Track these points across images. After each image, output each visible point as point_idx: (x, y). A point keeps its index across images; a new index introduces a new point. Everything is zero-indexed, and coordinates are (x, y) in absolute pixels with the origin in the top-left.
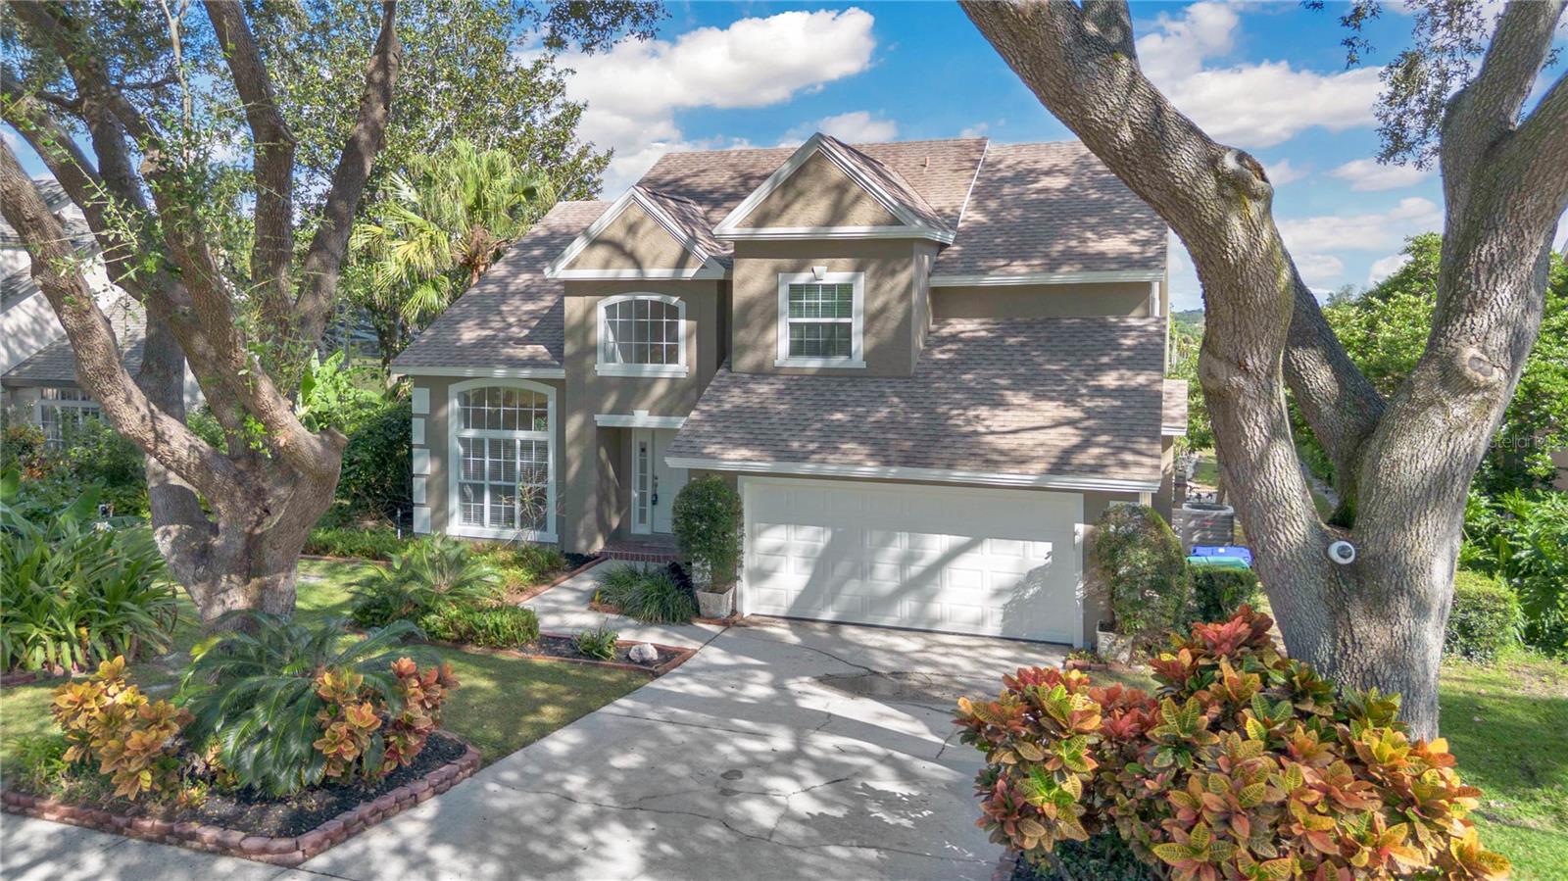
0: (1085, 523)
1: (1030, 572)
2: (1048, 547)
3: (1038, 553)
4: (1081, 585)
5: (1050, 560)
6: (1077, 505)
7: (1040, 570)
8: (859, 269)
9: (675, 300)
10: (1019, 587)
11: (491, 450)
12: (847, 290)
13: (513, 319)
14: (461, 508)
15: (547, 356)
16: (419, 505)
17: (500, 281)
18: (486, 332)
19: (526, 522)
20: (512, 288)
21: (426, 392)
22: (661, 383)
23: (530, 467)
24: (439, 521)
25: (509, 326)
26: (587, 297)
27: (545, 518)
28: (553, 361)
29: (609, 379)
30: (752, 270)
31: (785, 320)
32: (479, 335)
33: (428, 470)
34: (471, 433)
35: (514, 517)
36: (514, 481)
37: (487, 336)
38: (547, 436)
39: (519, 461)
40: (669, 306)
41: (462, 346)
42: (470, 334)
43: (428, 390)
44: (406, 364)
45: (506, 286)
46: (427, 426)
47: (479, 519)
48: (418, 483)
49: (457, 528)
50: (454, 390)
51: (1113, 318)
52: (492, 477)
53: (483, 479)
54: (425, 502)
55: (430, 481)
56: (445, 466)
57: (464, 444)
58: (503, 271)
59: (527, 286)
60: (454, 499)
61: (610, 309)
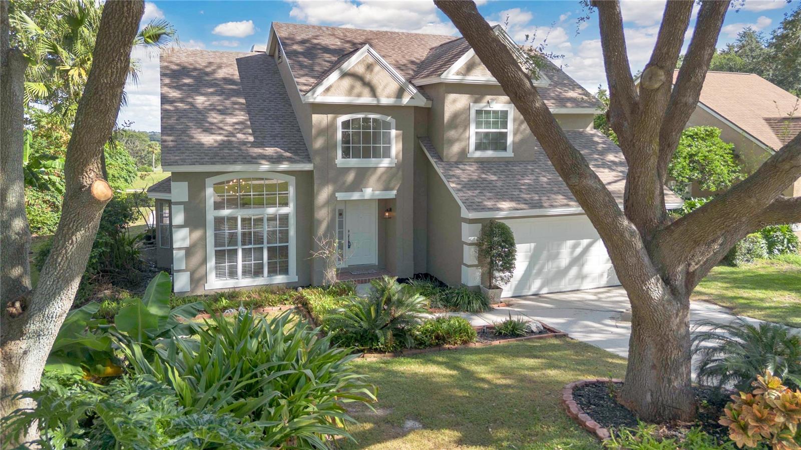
8: (511, 102)
9: (389, 119)
11: (242, 225)
12: (505, 114)
13: (229, 128)
14: (216, 268)
15: (288, 154)
16: (179, 271)
17: (182, 100)
18: (219, 138)
19: (273, 271)
20: (200, 106)
21: (185, 185)
22: (379, 172)
23: (274, 232)
24: (197, 280)
25: (232, 134)
26: (329, 115)
27: (288, 266)
28: (296, 158)
29: (347, 170)
30: (454, 101)
31: (473, 129)
32: (216, 141)
33: (187, 244)
34: (226, 212)
35: (263, 268)
36: (262, 243)
37: (224, 141)
38: (289, 210)
39: (266, 229)
40: (384, 122)
41: (211, 148)
42: (208, 140)
43: (187, 183)
44: (175, 163)
45: (192, 104)
46: (186, 210)
47: (233, 274)
48: (178, 255)
49: (215, 283)
50: (210, 181)
51: (581, 130)
52: (244, 243)
53: (236, 245)
54: (184, 268)
55: (189, 252)
56: (204, 238)
57: (219, 221)
58: (174, 94)
59: (211, 105)
60: (211, 263)
61: (346, 124)
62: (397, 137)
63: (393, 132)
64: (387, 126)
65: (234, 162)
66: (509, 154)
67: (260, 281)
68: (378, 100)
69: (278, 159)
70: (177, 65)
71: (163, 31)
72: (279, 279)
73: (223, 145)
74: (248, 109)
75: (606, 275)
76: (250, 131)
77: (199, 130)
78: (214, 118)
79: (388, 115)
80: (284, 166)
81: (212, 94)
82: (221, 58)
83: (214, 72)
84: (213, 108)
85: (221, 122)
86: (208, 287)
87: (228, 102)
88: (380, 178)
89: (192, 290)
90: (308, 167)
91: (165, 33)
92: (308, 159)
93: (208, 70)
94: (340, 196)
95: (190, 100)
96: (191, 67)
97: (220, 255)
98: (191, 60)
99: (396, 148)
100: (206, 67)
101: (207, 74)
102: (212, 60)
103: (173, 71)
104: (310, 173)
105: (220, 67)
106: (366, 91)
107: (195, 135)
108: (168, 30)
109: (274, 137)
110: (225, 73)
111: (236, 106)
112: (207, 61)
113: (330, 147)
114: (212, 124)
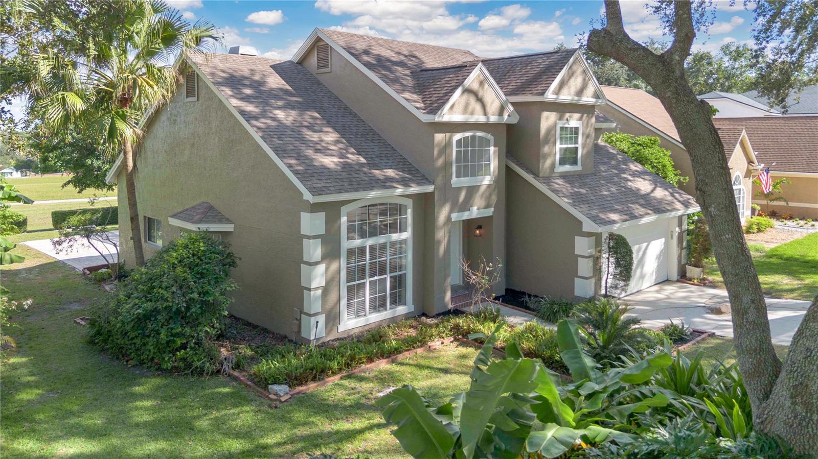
2: (663, 240)
5: (664, 245)
6: (676, 220)
7: (662, 250)
11: (370, 255)
12: (577, 129)
14: (348, 305)
16: (316, 314)
19: (394, 303)
21: (322, 216)
22: (483, 189)
23: (395, 260)
26: (447, 134)
27: (405, 296)
29: (459, 189)
30: (547, 118)
31: (558, 146)
33: (324, 281)
34: (356, 243)
35: (385, 301)
36: (386, 274)
38: (407, 235)
39: (389, 257)
40: (486, 139)
43: (324, 213)
44: (323, 192)
46: (324, 243)
47: (362, 311)
48: (315, 296)
49: (346, 323)
50: (346, 210)
52: (371, 276)
53: (364, 278)
54: (320, 311)
55: (325, 290)
56: (338, 273)
57: (352, 253)
60: (344, 300)
61: (459, 142)
63: (492, 149)
64: (488, 144)
65: (372, 188)
66: (579, 168)
67: (383, 315)
68: (488, 118)
72: (401, 310)
79: (490, 133)
80: (413, 189)
86: (341, 328)
88: (482, 196)
89: (327, 334)
90: (430, 188)
94: (454, 217)
97: (351, 291)
99: (494, 165)
104: (431, 194)
106: (478, 107)
113: (447, 165)
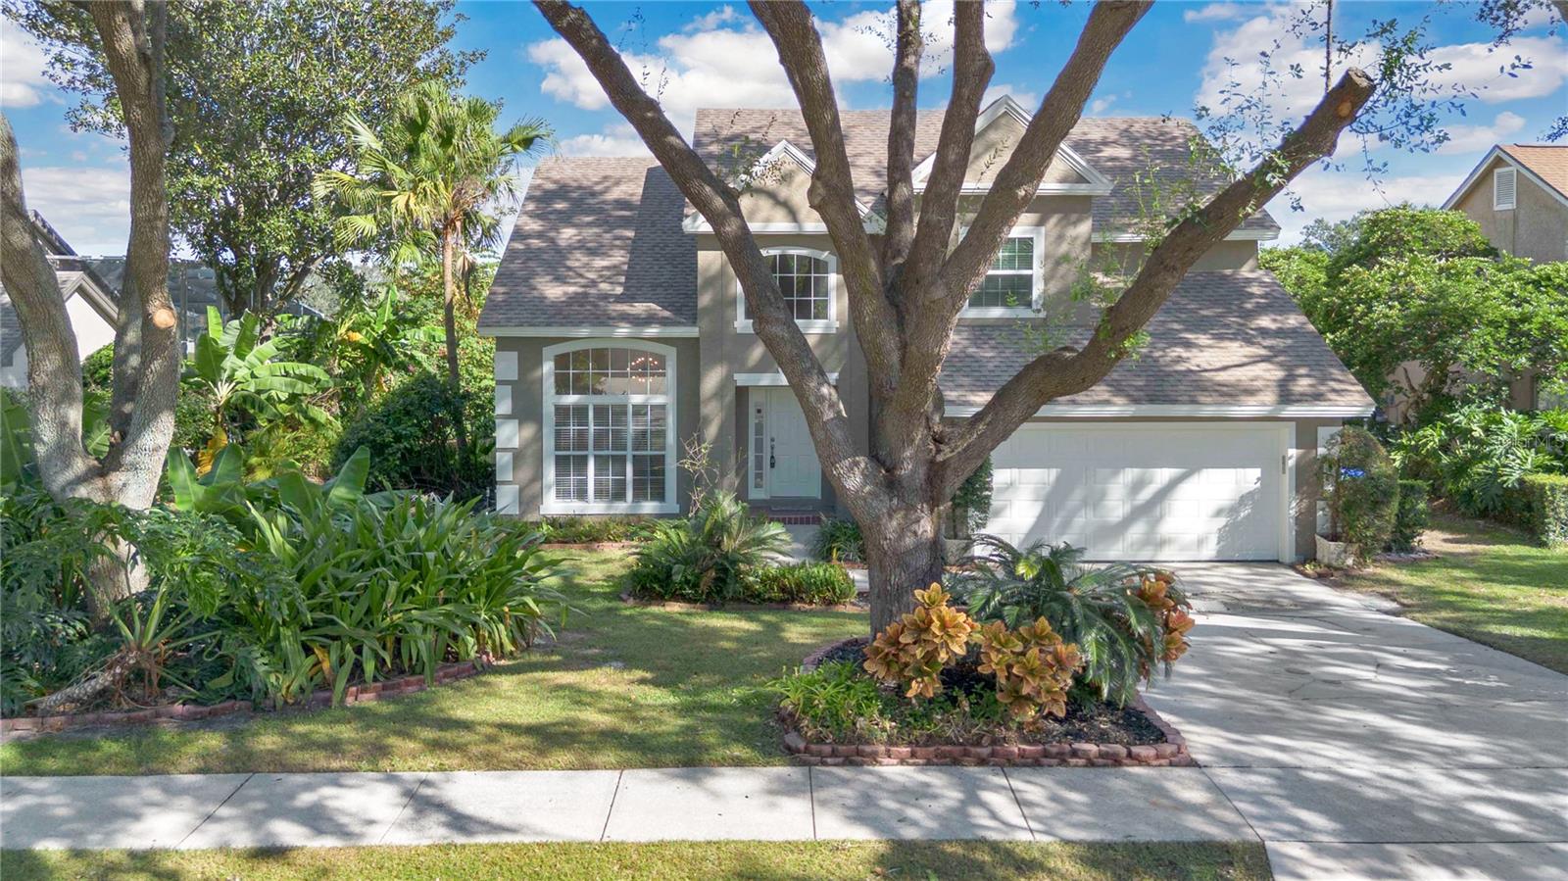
0: (1297, 448)
1: (1242, 497)
2: (1256, 472)
3: (1249, 478)
4: (1294, 504)
5: (1258, 484)
6: (1289, 432)
7: (1251, 494)
8: (1040, 223)
9: (825, 255)
10: (1233, 510)
11: (595, 417)
12: (1030, 242)
13: (592, 276)
14: (558, 483)
15: (667, 314)
16: (504, 483)
17: (540, 235)
18: (571, 289)
19: (640, 494)
20: (562, 243)
21: (514, 355)
23: (644, 433)
24: (530, 499)
25: (594, 283)
27: (663, 488)
28: (678, 319)
29: (752, 338)
32: (565, 293)
33: (516, 443)
34: (571, 399)
35: (625, 489)
36: (625, 450)
37: (576, 294)
38: (665, 399)
39: (631, 427)
40: (817, 261)
41: (554, 304)
42: (554, 292)
43: (517, 353)
44: (498, 324)
45: (552, 241)
46: (514, 394)
47: (582, 494)
48: (503, 459)
49: (554, 505)
50: (550, 352)
51: (1228, 272)
52: (597, 447)
53: (586, 449)
54: (511, 480)
55: (518, 456)
56: (538, 437)
57: (562, 412)
58: (534, 226)
59: (579, 241)
60: (550, 473)
62: (838, 287)
63: (834, 279)
64: (821, 266)
65: (580, 324)
66: (1036, 312)
67: (621, 507)
68: (800, 227)
69: (649, 320)
70: (555, 182)
71: (536, 133)
72: (649, 507)
73: (573, 299)
74: (634, 249)
75: (1214, 539)
76: (622, 279)
77: (548, 278)
78: (577, 260)
79: (824, 250)
80: (652, 331)
81: (589, 225)
82: (624, 168)
83: (606, 190)
84: (582, 246)
85: (586, 265)
86: (543, 509)
87: (608, 236)
89: (523, 513)
90: (692, 332)
91: (537, 136)
92: (693, 320)
93: (598, 188)
94: (741, 379)
95: (552, 234)
96: (575, 184)
97: (562, 463)
98: (578, 174)
99: (837, 306)
100: (597, 183)
101: (593, 194)
102: (609, 173)
103: (546, 192)
104: (694, 342)
105: (617, 183)
106: (780, 213)
107: (539, 286)
108: (542, 131)
109: (654, 287)
110: (622, 191)
111: (618, 242)
112: (603, 174)
114: (570, 269)
